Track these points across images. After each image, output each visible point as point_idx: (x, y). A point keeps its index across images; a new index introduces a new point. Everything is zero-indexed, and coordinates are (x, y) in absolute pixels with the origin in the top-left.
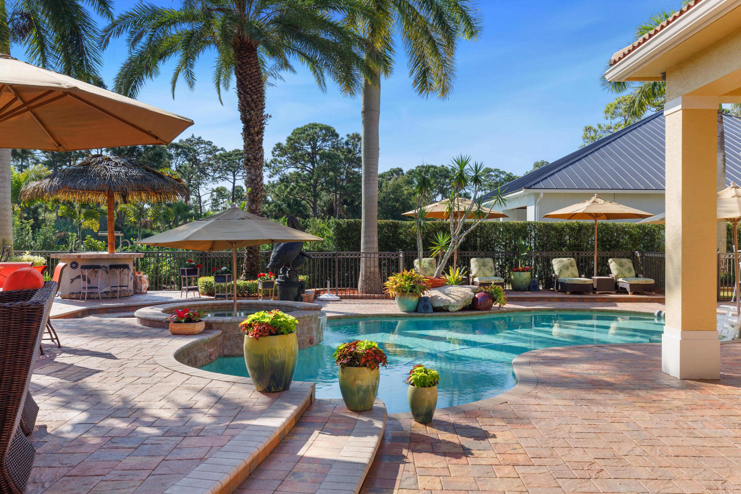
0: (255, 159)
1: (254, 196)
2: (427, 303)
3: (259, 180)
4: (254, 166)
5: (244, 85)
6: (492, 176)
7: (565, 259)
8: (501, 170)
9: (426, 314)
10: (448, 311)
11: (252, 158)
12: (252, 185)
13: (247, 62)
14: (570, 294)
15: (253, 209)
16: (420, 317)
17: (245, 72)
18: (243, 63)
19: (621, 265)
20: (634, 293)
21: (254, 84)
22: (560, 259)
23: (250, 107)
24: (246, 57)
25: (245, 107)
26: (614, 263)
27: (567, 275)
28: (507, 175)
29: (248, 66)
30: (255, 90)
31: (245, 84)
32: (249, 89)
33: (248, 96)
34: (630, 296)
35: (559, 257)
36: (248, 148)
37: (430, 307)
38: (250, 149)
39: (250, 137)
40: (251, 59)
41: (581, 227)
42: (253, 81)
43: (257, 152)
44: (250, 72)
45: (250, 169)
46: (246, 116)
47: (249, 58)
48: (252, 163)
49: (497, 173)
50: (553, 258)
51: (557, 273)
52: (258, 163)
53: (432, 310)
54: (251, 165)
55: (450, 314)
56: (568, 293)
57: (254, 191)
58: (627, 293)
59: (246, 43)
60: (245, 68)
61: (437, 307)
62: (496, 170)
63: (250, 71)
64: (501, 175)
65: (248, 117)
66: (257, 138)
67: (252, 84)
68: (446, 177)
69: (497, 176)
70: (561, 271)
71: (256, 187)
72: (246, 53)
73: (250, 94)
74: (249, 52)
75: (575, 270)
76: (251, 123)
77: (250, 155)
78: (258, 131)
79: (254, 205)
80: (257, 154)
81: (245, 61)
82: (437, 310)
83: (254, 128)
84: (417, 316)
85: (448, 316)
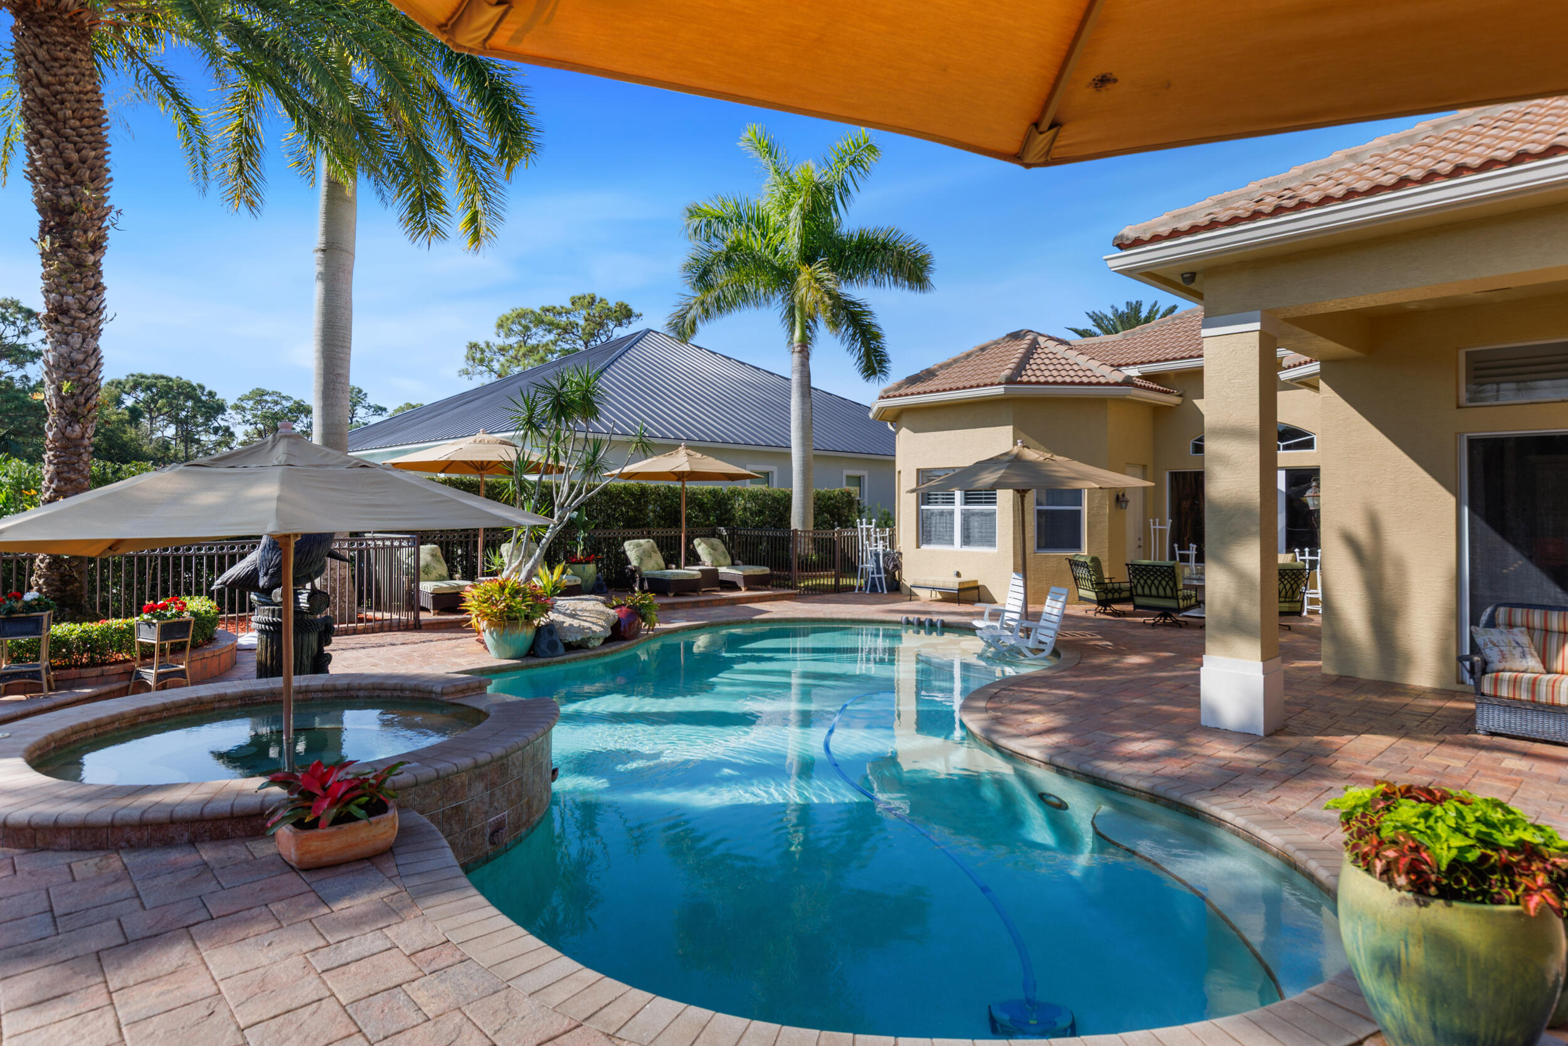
0: (83, 309)
1: (77, 404)
2: (554, 638)
3: (93, 363)
4: (80, 329)
5: (55, 115)
6: (267, 402)
7: (642, 541)
8: (284, 394)
9: (555, 659)
10: (588, 648)
11: (75, 307)
12: (74, 376)
13: (68, 60)
14: (675, 596)
15: (74, 435)
16: (543, 665)
17: (62, 84)
18: (55, 59)
19: (713, 548)
20: (749, 589)
21: (86, 122)
22: (636, 541)
23: (73, 175)
24: (66, 45)
25: (57, 173)
26: (703, 545)
27: (650, 566)
28: (295, 402)
29: (71, 70)
30: (92, 138)
31: (60, 115)
32: (73, 129)
33: (71, 146)
34: (743, 593)
35: (634, 538)
36: (64, 280)
37: (560, 645)
38: (71, 282)
39: (71, 251)
40: (79, 55)
41: (643, 491)
42: (86, 114)
43: (89, 292)
44: (76, 88)
45: (68, 335)
46: (59, 197)
47: (74, 51)
48: (75, 318)
49: (276, 398)
50: (624, 540)
51: (634, 563)
52: (93, 322)
53: (561, 650)
54: (72, 324)
55: (589, 653)
56: (671, 594)
57: (77, 392)
58: (739, 589)
59: (66, 11)
60: (60, 72)
61: (570, 643)
62: (274, 393)
63: (77, 84)
64: (284, 402)
65: (67, 200)
66: (91, 259)
67: (81, 120)
68: (188, 397)
69: (276, 403)
70: (641, 560)
71: (86, 380)
72: (63, 35)
73: (75, 144)
74: (75, 37)
75: (658, 559)
76: (74, 218)
77: (69, 299)
78: (95, 242)
79: (77, 428)
80: (91, 299)
81: (61, 55)
82: (570, 647)
83: (85, 232)
84: (538, 666)
85: (587, 658)
